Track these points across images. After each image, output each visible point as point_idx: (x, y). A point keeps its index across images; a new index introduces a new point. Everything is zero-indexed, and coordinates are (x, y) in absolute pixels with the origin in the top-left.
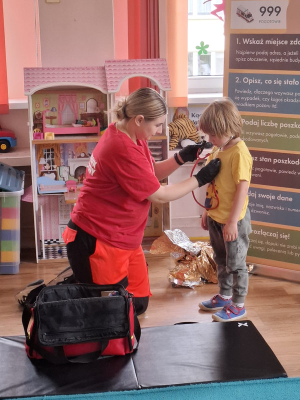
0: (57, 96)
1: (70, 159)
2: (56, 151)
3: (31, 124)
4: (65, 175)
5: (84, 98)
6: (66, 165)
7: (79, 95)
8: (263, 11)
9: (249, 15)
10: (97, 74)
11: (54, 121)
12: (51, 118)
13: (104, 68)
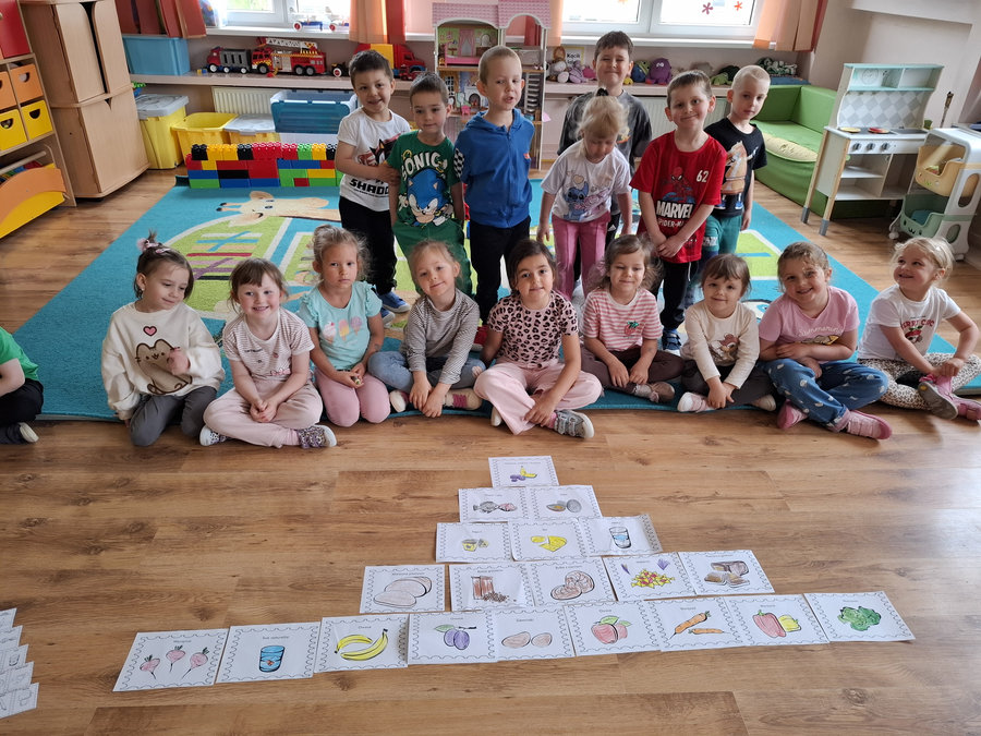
0: (458, 30)
1: (466, 87)
2: (455, 79)
3: (436, 53)
4: (461, 100)
5: (480, 33)
6: (463, 91)
7: (476, 31)
10: (491, 12)
11: (455, 52)
12: (453, 50)
13: (497, 7)
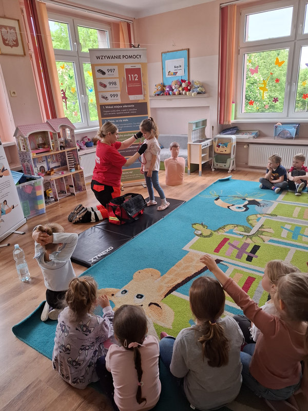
8: (111, 96)
9: (107, 98)
